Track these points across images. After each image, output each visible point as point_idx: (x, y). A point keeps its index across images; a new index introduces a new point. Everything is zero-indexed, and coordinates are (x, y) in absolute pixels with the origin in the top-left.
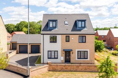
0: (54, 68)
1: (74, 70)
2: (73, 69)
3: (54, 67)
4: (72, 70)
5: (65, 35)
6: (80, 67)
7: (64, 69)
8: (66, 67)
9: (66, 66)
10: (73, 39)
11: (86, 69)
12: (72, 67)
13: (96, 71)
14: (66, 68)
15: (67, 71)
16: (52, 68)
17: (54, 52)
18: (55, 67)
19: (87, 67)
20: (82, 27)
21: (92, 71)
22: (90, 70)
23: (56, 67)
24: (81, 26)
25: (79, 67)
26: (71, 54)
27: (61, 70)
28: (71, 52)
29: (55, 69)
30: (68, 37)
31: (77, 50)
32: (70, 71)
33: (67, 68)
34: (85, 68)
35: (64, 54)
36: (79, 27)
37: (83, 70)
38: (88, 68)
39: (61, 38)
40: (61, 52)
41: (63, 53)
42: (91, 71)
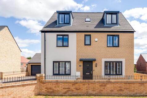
0: (50, 88)
1: (94, 93)
2: (94, 91)
3: (49, 86)
4: (90, 91)
5: (84, 34)
6: (108, 86)
7: (73, 91)
8: (77, 86)
9: (77, 83)
10: (96, 40)
11: (121, 90)
12: (91, 85)
13: (142, 94)
14: (77, 89)
15: (80, 95)
16: (46, 88)
17: (64, 63)
18: (53, 87)
19: (123, 86)
20: (112, 24)
21: (134, 93)
22: (131, 91)
23: (55, 87)
24: (110, 23)
25: (105, 86)
26: (94, 68)
27: (65, 93)
28: (94, 64)
29: (53, 90)
30: (89, 37)
31: (104, 60)
32: (87, 95)
33: (80, 88)
34: (119, 87)
35: (82, 66)
36: (107, 23)
37: (116, 91)
38: (127, 89)
39: (77, 39)
40: (77, 64)
41: (80, 66)
42: (132, 93)
